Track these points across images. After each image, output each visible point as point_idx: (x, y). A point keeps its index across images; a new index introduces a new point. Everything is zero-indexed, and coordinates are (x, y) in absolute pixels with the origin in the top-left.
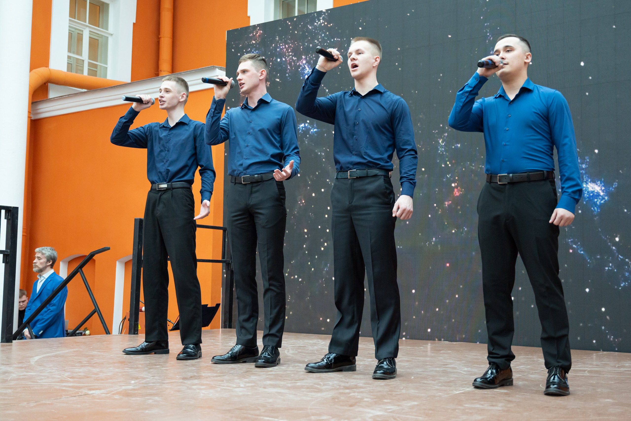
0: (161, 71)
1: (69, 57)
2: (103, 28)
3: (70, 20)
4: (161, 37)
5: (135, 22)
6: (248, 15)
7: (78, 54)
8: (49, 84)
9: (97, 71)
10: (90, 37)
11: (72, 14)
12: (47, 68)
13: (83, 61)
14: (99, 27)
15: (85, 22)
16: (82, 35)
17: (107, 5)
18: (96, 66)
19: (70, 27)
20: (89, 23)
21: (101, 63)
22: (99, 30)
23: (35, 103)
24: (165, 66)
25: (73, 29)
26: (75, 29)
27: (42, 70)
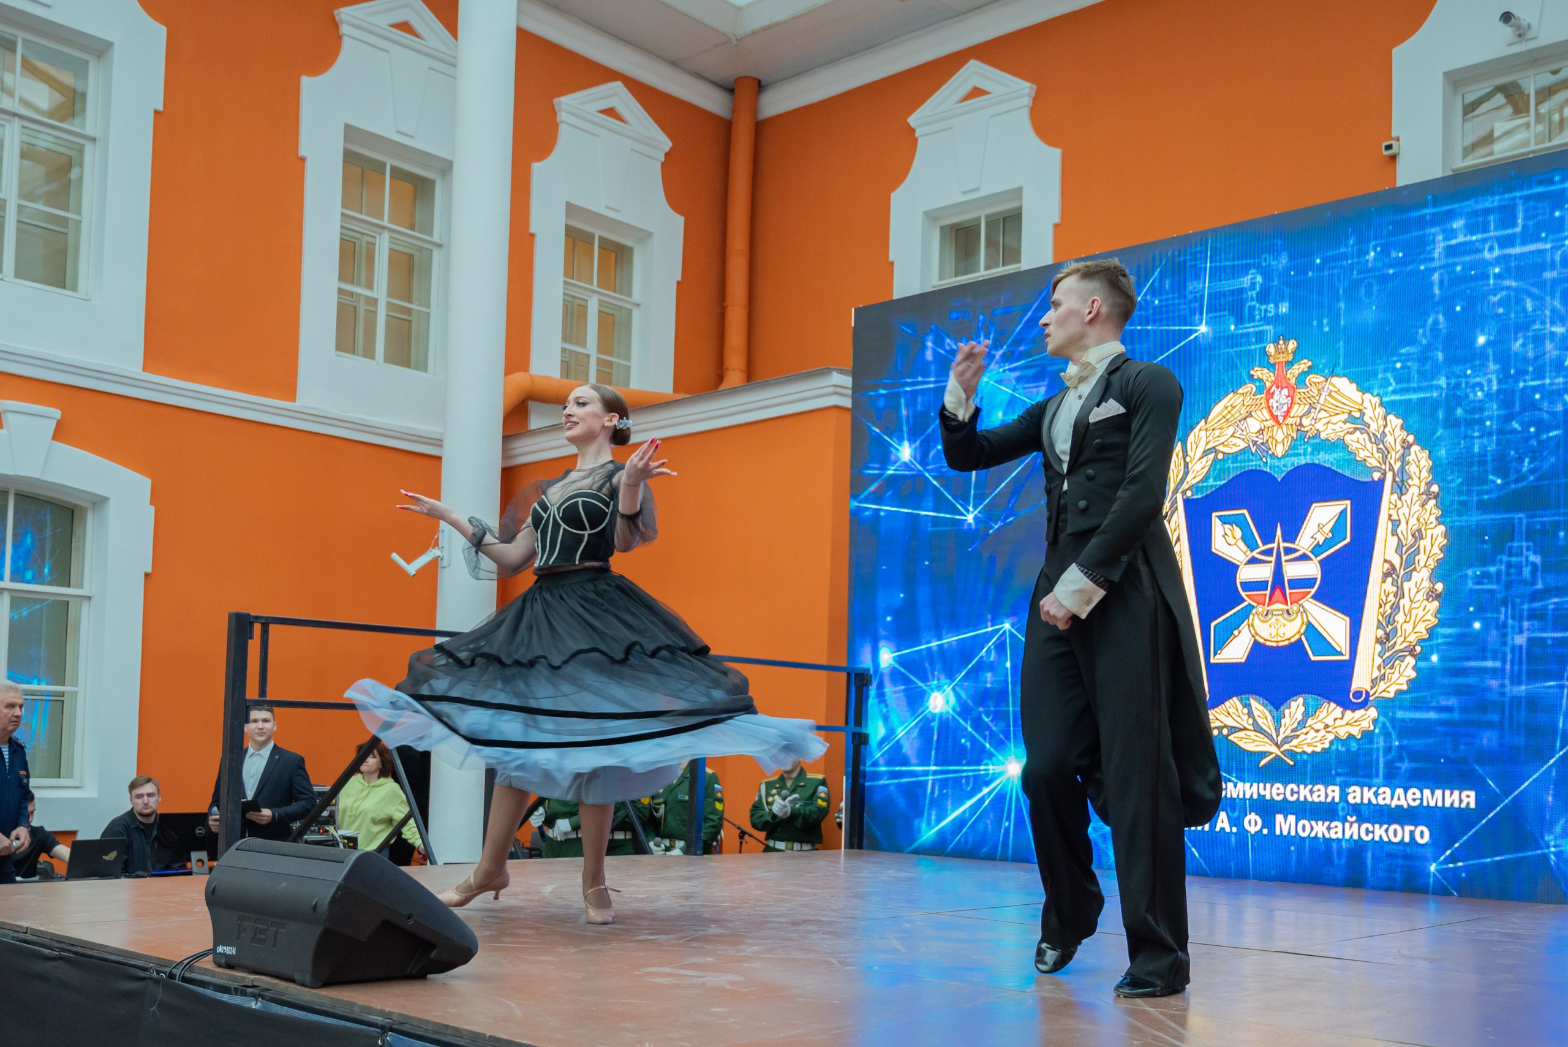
0: (727, 369)
1: (564, 350)
2: (621, 294)
3: (565, 282)
4: (728, 305)
5: (679, 279)
6: (891, 259)
7: (577, 344)
8: (530, 402)
9: (611, 374)
10: (599, 311)
11: (569, 272)
12: (526, 374)
13: (588, 356)
14: (615, 291)
15: (592, 284)
16: (586, 307)
17: (631, 249)
18: (610, 364)
19: (564, 294)
20: (599, 286)
21: (619, 357)
22: (615, 298)
23: (507, 438)
24: (735, 360)
25: (569, 299)
26: (574, 297)
27: (518, 377)
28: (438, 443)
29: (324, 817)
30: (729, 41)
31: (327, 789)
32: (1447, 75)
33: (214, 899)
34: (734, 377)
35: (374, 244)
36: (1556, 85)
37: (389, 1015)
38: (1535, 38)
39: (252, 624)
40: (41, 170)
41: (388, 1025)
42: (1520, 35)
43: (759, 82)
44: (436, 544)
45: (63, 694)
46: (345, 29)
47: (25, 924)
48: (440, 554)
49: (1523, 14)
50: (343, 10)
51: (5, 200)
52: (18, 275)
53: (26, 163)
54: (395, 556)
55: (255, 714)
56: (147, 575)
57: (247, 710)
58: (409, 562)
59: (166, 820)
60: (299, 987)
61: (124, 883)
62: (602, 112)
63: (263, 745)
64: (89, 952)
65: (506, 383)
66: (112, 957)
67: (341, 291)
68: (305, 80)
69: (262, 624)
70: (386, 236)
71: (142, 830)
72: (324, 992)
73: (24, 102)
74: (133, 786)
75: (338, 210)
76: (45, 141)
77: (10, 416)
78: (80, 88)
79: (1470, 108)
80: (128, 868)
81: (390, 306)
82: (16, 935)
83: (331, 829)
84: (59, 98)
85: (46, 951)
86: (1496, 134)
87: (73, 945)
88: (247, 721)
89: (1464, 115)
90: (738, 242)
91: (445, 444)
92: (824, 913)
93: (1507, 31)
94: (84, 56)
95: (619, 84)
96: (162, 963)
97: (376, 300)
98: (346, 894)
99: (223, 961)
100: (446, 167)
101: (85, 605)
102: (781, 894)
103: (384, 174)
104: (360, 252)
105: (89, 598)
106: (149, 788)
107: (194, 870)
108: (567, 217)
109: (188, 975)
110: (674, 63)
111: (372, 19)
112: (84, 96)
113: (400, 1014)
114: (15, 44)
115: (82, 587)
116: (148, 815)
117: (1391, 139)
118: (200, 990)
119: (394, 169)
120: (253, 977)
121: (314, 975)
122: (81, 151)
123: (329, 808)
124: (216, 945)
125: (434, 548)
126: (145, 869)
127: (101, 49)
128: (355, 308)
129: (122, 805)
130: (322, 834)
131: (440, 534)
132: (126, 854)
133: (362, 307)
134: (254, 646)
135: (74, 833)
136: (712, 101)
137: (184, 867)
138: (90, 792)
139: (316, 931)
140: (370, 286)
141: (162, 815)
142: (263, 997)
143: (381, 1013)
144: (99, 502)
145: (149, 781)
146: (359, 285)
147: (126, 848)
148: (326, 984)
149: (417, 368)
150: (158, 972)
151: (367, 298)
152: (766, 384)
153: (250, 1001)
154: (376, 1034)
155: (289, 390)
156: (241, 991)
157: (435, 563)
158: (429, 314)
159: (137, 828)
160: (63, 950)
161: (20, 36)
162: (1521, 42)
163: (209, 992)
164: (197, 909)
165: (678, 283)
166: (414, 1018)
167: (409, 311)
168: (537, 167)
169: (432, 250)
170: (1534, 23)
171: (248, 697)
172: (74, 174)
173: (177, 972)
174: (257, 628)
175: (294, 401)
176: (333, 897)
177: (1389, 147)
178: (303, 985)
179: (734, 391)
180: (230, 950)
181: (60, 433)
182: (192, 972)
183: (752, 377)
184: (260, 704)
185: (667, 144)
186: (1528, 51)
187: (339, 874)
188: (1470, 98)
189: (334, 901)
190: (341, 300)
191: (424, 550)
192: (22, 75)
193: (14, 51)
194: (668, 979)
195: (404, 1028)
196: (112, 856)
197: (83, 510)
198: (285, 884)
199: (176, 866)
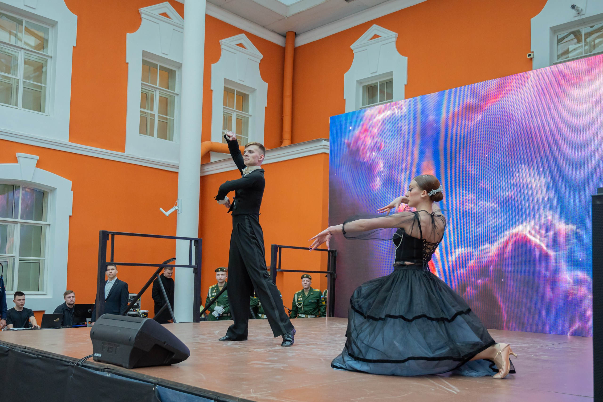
0: (284, 139)
2: (244, 112)
3: (224, 108)
4: (284, 116)
5: (266, 106)
6: (344, 98)
8: (211, 152)
10: (237, 118)
11: (225, 104)
12: (210, 141)
14: (242, 111)
15: (234, 108)
16: (232, 117)
17: (248, 95)
19: (224, 112)
20: (236, 109)
21: (244, 135)
22: (242, 113)
23: (202, 165)
24: (287, 136)
25: (225, 114)
26: (227, 113)
27: (207, 143)
28: (177, 167)
29: (135, 305)
30: (284, 18)
31: (136, 295)
32: (551, 28)
33: (93, 336)
34: (286, 142)
35: (154, 94)
36: (592, 32)
37: (157, 379)
38: (584, 14)
39: (108, 235)
40: (32, 68)
41: (157, 383)
42: (578, 13)
43: (296, 33)
44: (176, 205)
45: (40, 260)
46: (143, 16)
47: (25, 345)
48: (178, 208)
49: (580, 6)
50: (142, 9)
51: (19, 80)
52: (23, 107)
53: (26, 66)
54: (161, 209)
55: (109, 267)
56: (70, 216)
57: (107, 266)
58: (166, 212)
59: (78, 307)
60: (124, 369)
61: (62, 330)
62: (237, 45)
63: (112, 278)
64: (48, 356)
65: (201, 145)
66: (57, 358)
67: (141, 112)
68: (128, 35)
69: (112, 235)
70: (158, 91)
71: (69, 310)
72: (133, 371)
73: (26, 43)
74: (66, 294)
75: (140, 82)
76: (33, 58)
77: (20, 158)
78: (46, 38)
79: (560, 41)
80: (63, 324)
81: (159, 117)
82: (22, 349)
83: (138, 310)
84: (38, 42)
85: (32, 355)
86: (570, 50)
87: (42, 353)
88: (106, 270)
89: (558, 43)
90: (288, 92)
91: (180, 167)
92: (319, 341)
93: (574, 12)
94: (48, 27)
95: (243, 34)
96: (75, 360)
97: (154, 115)
98: (141, 334)
99: (97, 359)
100: (180, 66)
101: (48, 227)
102: (303, 334)
103: (157, 69)
104: (149, 98)
105: (49, 225)
106: (72, 295)
107: (87, 325)
108: (224, 83)
109: (84, 364)
110: (264, 27)
111: (152, 12)
112: (47, 41)
113: (161, 379)
114: (22, 22)
115: (47, 221)
116: (72, 305)
117: (531, 52)
118: (88, 369)
119: (160, 66)
120: (107, 365)
121: (130, 364)
122: (46, 62)
123: (137, 302)
124: (94, 353)
125: (175, 206)
126: (70, 325)
127: (54, 24)
128: (147, 118)
129: (62, 301)
130: (134, 312)
131: (178, 201)
132: (62, 319)
133: (149, 118)
134: (109, 243)
135: (44, 311)
136: (278, 40)
137: (84, 324)
138: (49, 296)
139: (131, 348)
140: (152, 110)
141: (76, 305)
142: (111, 372)
143: (154, 378)
144: (53, 190)
145: (72, 292)
146: (148, 109)
147: (63, 317)
148: (134, 367)
149: (169, 140)
150: (73, 363)
151: (151, 114)
152: (298, 145)
153: (107, 374)
154: (153, 386)
155: (122, 148)
156: (103, 370)
157: (176, 212)
158: (174, 120)
159: (67, 309)
160: (39, 355)
161: (24, 19)
162: (579, 16)
163: (91, 370)
164: (88, 340)
165: (266, 107)
166: (166, 380)
167: (166, 119)
168: (213, 65)
169: (175, 96)
170: (584, 9)
171: (107, 262)
172: (44, 70)
173: (80, 363)
174: (110, 236)
175: (124, 152)
176: (137, 336)
177: (530, 55)
178: (126, 368)
179: (287, 147)
180: (99, 355)
181: (39, 165)
182: (85, 363)
183: (293, 142)
184: (111, 264)
185: (261, 56)
186: (582, 19)
187: (139, 327)
188: (560, 37)
189: (137, 337)
190: (141, 115)
191: (172, 207)
192: (25, 34)
193: (22, 25)
194: (260, 366)
195: (163, 384)
196: (58, 320)
197: (47, 193)
198: (119, 331)
199: (81, 324)
